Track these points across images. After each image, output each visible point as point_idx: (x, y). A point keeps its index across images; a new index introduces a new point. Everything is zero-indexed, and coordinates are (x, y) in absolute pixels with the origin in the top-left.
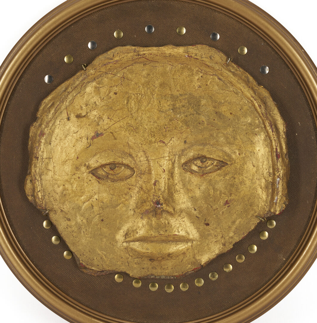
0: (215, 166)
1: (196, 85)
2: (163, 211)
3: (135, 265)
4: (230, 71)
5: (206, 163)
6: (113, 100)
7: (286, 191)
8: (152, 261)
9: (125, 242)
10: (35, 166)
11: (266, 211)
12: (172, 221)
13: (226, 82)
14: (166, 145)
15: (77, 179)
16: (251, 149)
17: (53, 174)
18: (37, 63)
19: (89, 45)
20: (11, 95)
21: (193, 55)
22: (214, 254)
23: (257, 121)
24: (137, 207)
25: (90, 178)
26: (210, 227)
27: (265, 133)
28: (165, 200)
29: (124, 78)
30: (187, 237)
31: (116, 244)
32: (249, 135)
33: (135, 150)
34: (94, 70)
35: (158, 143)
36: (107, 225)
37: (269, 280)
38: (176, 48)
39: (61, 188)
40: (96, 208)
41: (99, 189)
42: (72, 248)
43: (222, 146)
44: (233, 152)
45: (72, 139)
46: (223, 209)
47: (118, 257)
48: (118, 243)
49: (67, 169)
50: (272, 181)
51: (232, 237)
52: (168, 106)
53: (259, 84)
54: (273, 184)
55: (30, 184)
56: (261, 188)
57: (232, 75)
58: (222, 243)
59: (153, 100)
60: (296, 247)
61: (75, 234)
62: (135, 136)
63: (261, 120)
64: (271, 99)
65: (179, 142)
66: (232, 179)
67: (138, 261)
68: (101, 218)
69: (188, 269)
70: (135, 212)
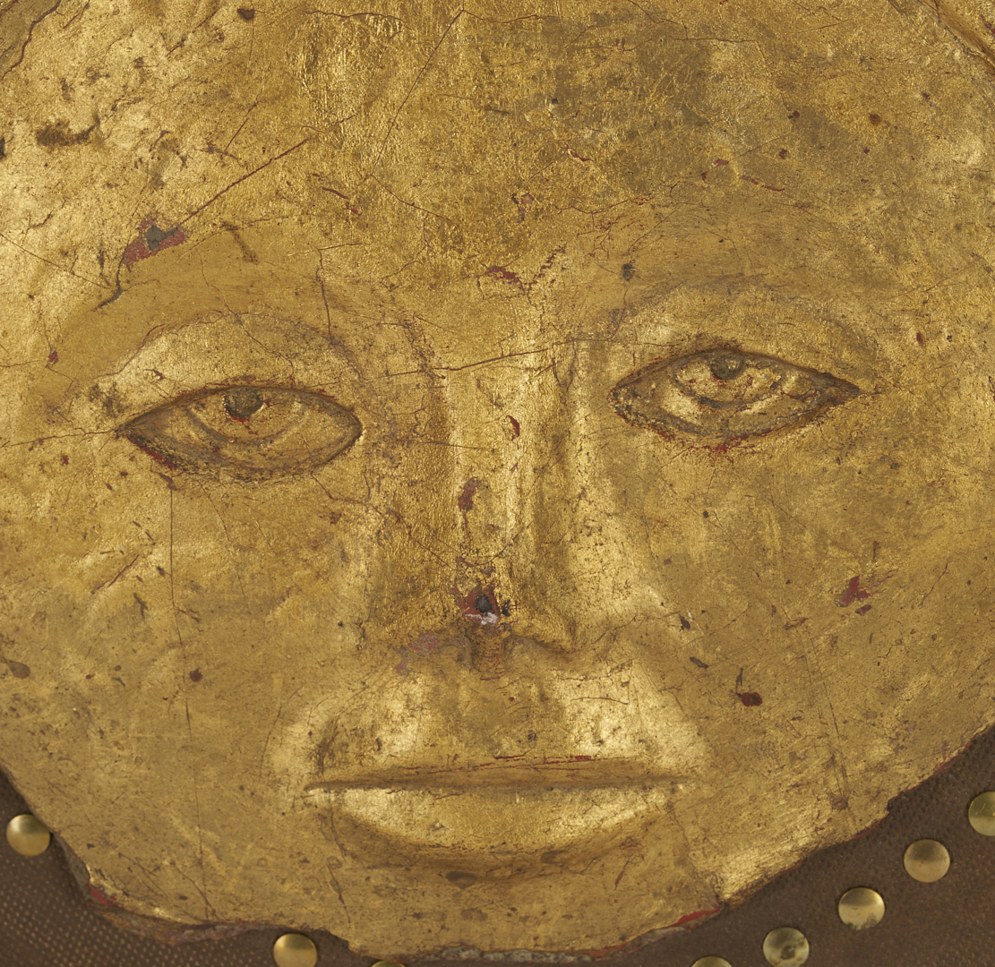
0: (792, 397)
2: (516, 638)
3: (374, 896)
5: (741, 380)
6: (233, 48)
8: (462, 881)
9: (320, 784)
12: (561, 686)
14: (525, 290)
15: (57, 465)
22: (788, 847)
24: (374, 613)
25: (122, 462)
26: (764, 714)
28: (524, 586)
30: (642, 765)
31: (271, 791)
32: (970, 234)
33: (357, 314)
35: (482, 280)
36: (221, 697)
40: (159, 616)
41: (172, 515)
42: (43, 809)
43: (825, 295)
44: (887, 326)
45: (21, 259)
46: (831, 625)
47: (287, 856)
48: (283, 788)
51: (882, 767)
52: (534, 78)
58: (831, 795)
59: (451, 49)
61: (55, 745)
62: (357, 243)
65: (593, 271)
66: (886, 467)
67: (391, 878)
68: (191, 667)
69: (652, 921)
70: (364, 635)
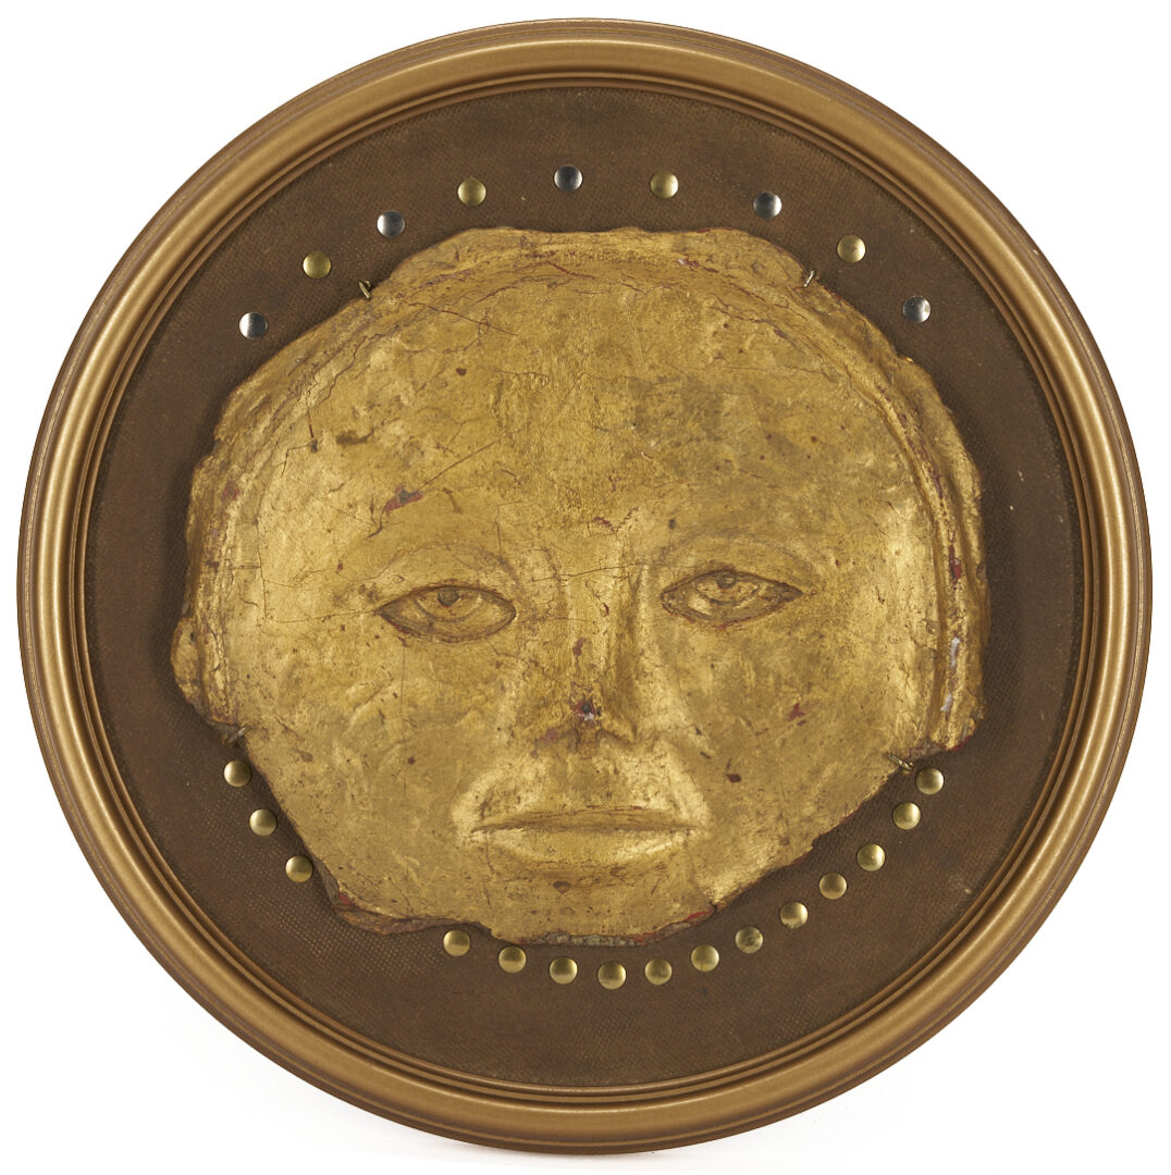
0: (763, 598)
1: (708, 351)
2: (603, 732)
3: (509, 900)
4: (813, 310)
5: (735, 588)
6: (453, 390)
7: (980, 678)
8: (563, 888)
9: (481, 828)
10: (209, 591)
11: (915, 738)
12: (626, 766)
13: (799, 343)
14: (614, 531)
15: (337, 631)
16: (874, 547)
17: (262, 615)
18: (219, 275)
19: (381, 224)
20: (134, 372)
21: (701, 260)
22: (753, 870)
23: (893, 465)
24: (519, 721)
25: (377, 630)
26: (743, 788)
27: (916, 499)
28: (609, 700)
29: (487, 324)
30: (671, 816)
31: (451, 834)
32: (867, 505)
33: (517, 544)
34: (397, 297)
35: (590, 525)
36: (426, 774)
37: (921, 954)
38: (649, 238)
39: (287, 658)
40: (393, 725)
41: (404, 662)
42: (315, 848)
43: (784, 539)
44: (819, 556)
45: (325, 509)
46: (782, 732)
47: (458, 876)
48: (458, 832)
49: (305, 600)
50: (935, 647)
51: (809, 820)
52: (623, 411)
53: (901, 351)
54: (939, 656)
55: (189, 646)
56: (902, 668)
57: (818, 324)
58: (779, 836)
59: (577, 394)
60: (1004, 854)
61: (324, 804)
62: (520, 501)
63: (905, 462)
64: (937, 399)
65: (653, 523)
66: (815, 638)
67: (520, 887)
68: (409, 755)
69: (672, 917)
70: (513, 735)
